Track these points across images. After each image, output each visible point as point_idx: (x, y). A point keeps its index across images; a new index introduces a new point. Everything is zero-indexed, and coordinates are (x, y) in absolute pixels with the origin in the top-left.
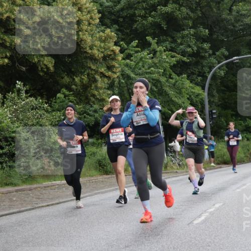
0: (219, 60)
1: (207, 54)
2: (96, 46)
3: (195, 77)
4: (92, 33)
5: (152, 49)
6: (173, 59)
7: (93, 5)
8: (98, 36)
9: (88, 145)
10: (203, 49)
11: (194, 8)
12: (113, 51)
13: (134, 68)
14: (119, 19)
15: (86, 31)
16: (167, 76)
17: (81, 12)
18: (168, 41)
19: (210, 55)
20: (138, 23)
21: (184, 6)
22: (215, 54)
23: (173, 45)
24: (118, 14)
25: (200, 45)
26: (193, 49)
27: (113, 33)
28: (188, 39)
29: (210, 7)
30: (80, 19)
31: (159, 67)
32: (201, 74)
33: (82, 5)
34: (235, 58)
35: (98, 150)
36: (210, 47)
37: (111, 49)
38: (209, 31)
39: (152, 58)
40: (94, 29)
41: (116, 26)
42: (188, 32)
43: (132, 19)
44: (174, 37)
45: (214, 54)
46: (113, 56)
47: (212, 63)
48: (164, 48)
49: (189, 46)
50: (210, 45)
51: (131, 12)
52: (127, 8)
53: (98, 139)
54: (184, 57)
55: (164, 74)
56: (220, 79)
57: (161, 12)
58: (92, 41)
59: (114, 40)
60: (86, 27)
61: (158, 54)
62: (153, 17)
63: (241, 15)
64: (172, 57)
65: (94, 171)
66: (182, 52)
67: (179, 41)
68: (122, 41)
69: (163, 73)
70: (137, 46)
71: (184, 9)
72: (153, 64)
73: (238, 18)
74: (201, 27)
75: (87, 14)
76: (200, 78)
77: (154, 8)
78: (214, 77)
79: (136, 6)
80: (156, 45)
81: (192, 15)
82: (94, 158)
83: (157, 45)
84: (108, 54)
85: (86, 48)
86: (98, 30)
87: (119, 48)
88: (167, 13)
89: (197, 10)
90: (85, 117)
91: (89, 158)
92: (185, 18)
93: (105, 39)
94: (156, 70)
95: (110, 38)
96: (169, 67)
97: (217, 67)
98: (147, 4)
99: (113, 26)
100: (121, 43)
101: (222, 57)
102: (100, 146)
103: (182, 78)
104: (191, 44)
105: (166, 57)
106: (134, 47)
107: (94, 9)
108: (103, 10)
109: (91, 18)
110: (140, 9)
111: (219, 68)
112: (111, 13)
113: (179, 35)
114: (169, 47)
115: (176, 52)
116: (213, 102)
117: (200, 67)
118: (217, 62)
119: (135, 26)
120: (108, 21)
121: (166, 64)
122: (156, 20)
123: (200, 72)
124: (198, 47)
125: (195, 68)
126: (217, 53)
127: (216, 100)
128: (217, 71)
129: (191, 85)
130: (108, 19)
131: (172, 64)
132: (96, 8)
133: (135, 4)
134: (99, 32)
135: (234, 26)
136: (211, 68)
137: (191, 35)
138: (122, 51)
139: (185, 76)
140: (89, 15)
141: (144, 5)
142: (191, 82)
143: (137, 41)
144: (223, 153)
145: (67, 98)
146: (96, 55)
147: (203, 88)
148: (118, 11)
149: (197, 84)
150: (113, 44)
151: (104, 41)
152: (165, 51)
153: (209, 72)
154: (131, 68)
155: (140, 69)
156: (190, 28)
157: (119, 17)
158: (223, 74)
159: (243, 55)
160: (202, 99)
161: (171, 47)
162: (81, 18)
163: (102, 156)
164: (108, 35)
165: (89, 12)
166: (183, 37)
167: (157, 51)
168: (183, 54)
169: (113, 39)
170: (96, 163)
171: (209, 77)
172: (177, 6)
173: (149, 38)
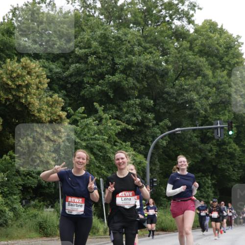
0: (162, 130)
1: (151, 124)
2: (43, 110)
3: (138, 145)
4: (40, 97)
5: (98, 116)
6: (118, 127)
7: (43, 70)
8: (45, 100)
9: (30, 207)
10: (147, 118)
11: (140, 79)
12: (59, 116)
13: (80, 134)
14: (68, 85)
15: (34, 95)
16: (112, 143)
17: (30, 75)
18: (114, 109)
19: (153, 125)
20: (86, 89)
21: (131, 77)
22: (159, 125)
23: (119, 114)
24: (67, 80)
25: (145, 115)
26: (137, 119)
27: (60, 99)
28: (134, 109)
29: (155, 78)
30: (29, 83)
31: (104, 134)
32: (145, 143)
33: (31, 69)
34: (178, 129)
35: (40, 212)
36: (154, 117)
37: (58, 114)
38: (154, 102)
39: (98, 125)
40: (42, 93)
41: (64, 92)
42: (133, 102)
43: (80, 85)
44: (120, 106)
45: (157, 124)
46: (59, 120)
47: (155, 133)
48: (110, 116)
49: (134, 116)
50: (154, 116)
51: (79, 78)
52: (76, 75)
53: (40, 202)
54: (129, 125)
55: (109, 141)
56: (162, 149)
57: (109, 80)
58: (39, 104)
59: (62, 106)
60: (35, 91)
61: (104, 121)
62: (101, 85)
63: (183, 89)
64: (118, 125)
65: (34, 234)
66: (127, 121)
67: (125, 110)
68: (69, 106)
69: (107, 139)
70: (83, 113)
71: (131, 80)
72: (98, 131)
73: (181, 92)
74: (147, 97)
75: (36, 78)
76: (143, 147)
77: (102, 76)
78: (157, 147)
79: (84, 73)
80: (102, 112)
81: (138, 85)
82: (35, 220)
83: (104, 112)
84: (54, 119)
85: (34, 111)
86: (46, 95)
87: (66, 113)
88: (114, 82)
89: (143, 81)
90: (28, 179)
91: (31, 220)
92: (132, 88)
93: (52, 104)
94: (101, 137)
95: (58, 103)
96: (114, 134)
97: (160, 137)
98: (96, 72)
99: (61, 92)
100: (68, 108)
101: (165, 127)
102: (41, 209)
103: (126, 146)
104: (136, 113)
105: (111, 125)
106: (81, 113)
107: (43, 73)
108: (52, 76)
109: (40, 82)
110: (89, 77)
111: (162, 138)
112: (59, 79)
113: (125, 104)
114: (114, 115)
115: (121, 121)
116: (155, 170)
117: (143, 136)
118: (160, 132)
119: (83, 93)
120: (56, 87)
121: (111, 131)
122: (103, 89)
123: (143, 141)
124: (142, 116)
125: (139, 136)
126: (161, 124)
127: (158, 168)
128: (160, 141)
129: (134, 153)
130: (57, 84)
131: (117, 132)
132: (45, 73)
133: (83, 72)
134: (47, 97)
135: (176, 100)
136: (154, 138)
137: (136, 105)
138: (68, 117)
139: (129, 143)
140: (38, 80)
141: (93, 73)
142: (134, 150)
143: (83, 108)
144: (161, 221)
145: (13, 160)
146: (44, 119)
147: (146, 157)
148: (66, 77)
149: (140, 152)
150: (60, 109)
151: (51, 106)
152: (110, 118)
153: (152, 142)
154: (76, 133)
155: (85, 135)
156: (136, 98)
157: (67, 83)
158: (165, 144)
159: (185, 127)
160: (143, 167)
161: (117, 115)
162: (30, 81)
163: (43, 219)
164: (55, 100)
165: (38, 76)
166: (128, 107)
167: (103, 118)
168: (128, 122)
169: (60, 105)
170: (37, 225)
171: (152, 146)
172: (125, 76)
173: (96, 105)
